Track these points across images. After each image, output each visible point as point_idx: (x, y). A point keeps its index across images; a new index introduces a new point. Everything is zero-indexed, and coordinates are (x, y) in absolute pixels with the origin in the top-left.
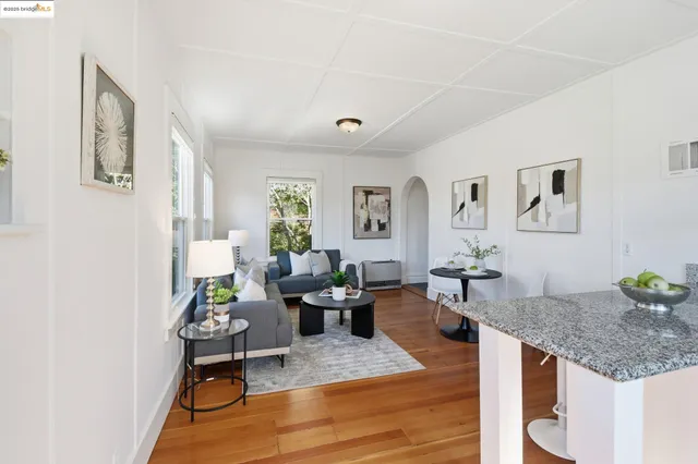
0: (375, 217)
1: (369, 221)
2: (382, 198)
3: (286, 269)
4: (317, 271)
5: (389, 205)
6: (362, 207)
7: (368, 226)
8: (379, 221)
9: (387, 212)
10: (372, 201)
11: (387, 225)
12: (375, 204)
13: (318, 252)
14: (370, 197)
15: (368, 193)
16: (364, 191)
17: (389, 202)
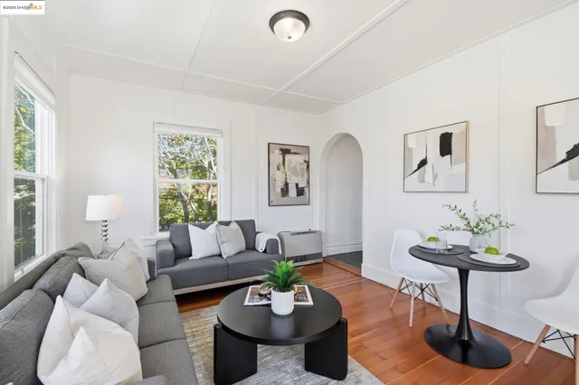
0: (292, 181)
1: (287, 184)
2: (300, 159)
3: (183, 250)
4: (228, 250)
5: (308, 167)
6: (278, 169)
7: (285, 191)
8: (297, 185)
9: (306, 174)
10: (290, 162)
11: (306, 190)
12: (292, 165)
13: (227, 224)
14: (288, 157)
15: (285, 152)
16: (281, 150)
17: (307, 162)
